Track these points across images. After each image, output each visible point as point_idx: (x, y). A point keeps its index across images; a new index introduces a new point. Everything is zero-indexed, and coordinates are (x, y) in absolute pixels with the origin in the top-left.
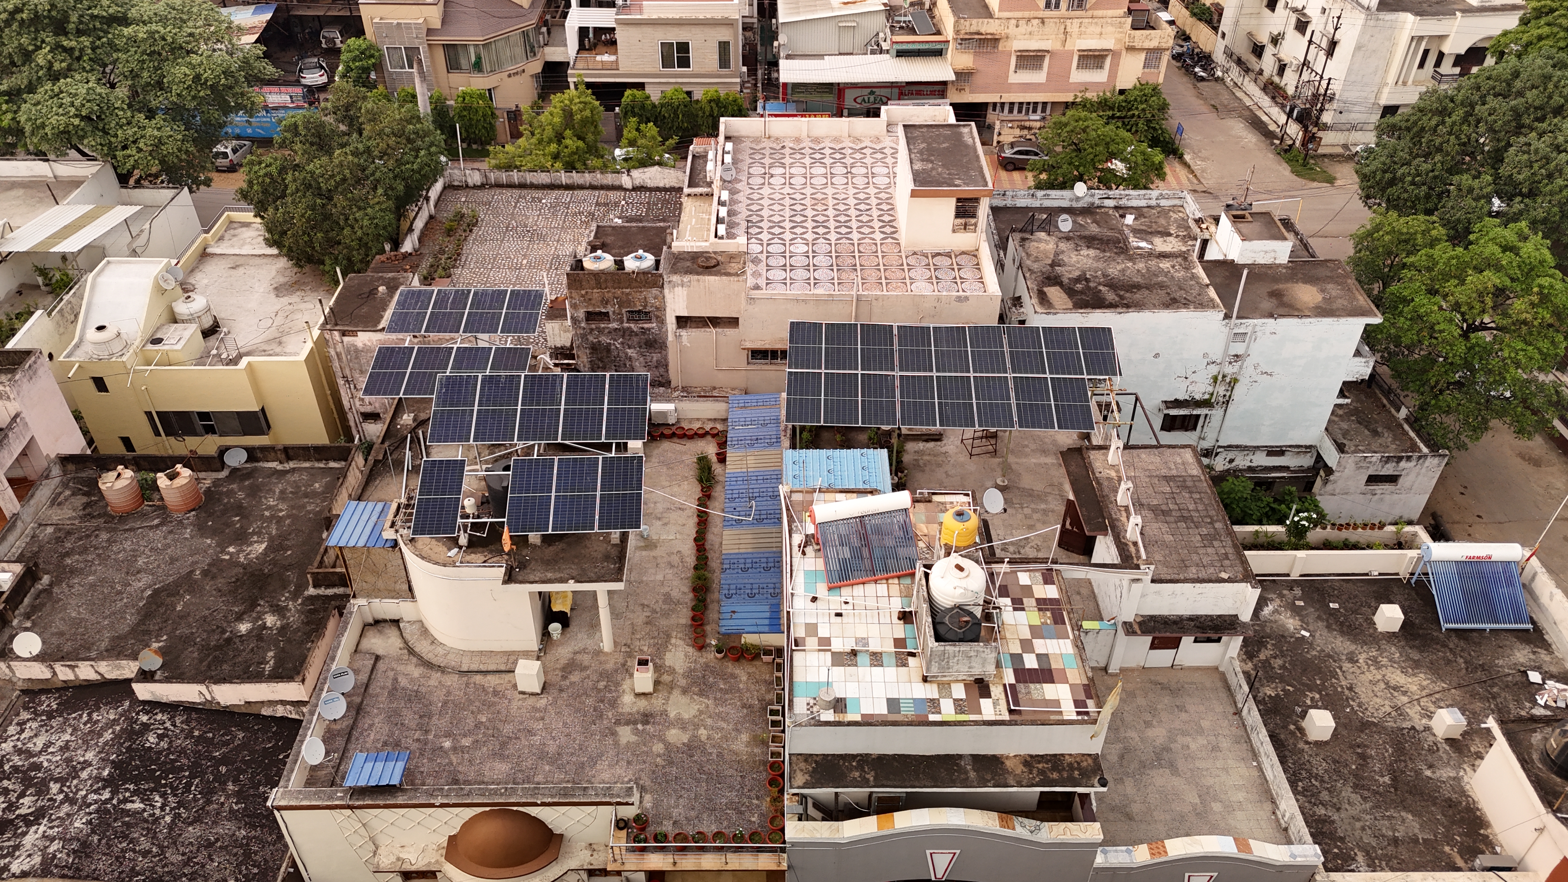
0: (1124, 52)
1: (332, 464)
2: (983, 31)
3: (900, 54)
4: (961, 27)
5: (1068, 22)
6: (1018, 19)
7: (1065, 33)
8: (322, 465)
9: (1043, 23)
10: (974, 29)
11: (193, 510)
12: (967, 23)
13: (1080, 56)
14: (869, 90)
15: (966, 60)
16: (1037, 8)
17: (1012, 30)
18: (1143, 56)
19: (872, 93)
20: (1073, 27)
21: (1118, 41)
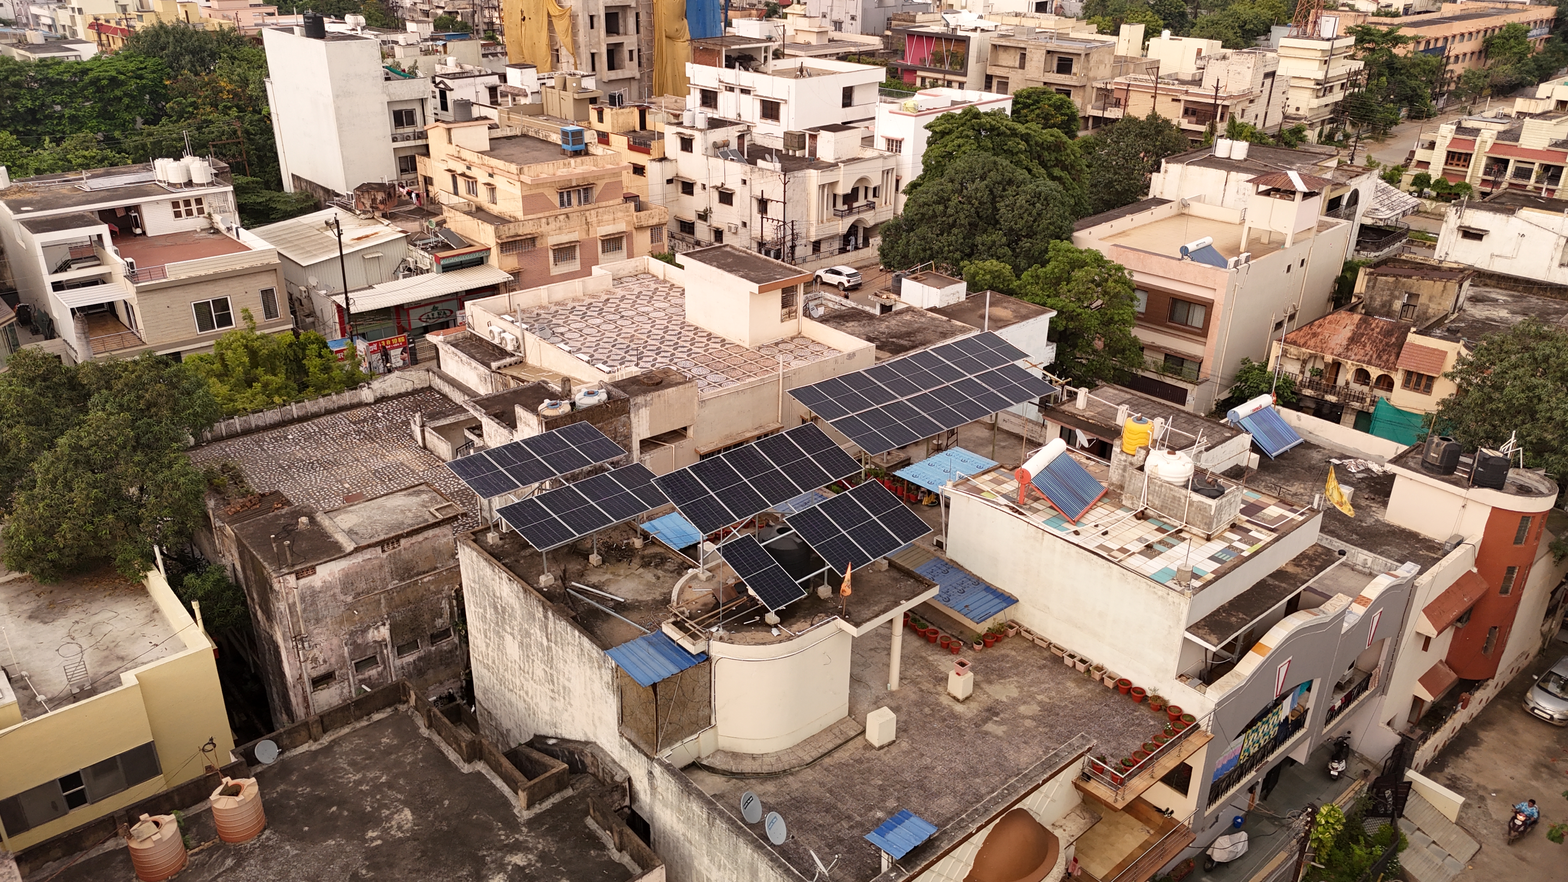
0: (634, 231)
1: (377, 717)
2: (520, 233)
3: (447, 269)
4: (502, 233)
5: (587, 213)
6: (547, 218)
7: (587, 223)
8: (364, 723)
9: (568, 217)
10: (512, 233)
11: (265, 829)
12: (506, 228)
13: (603, 241)
14: (431, 307)
15: (512, 261)
16: (555, 208)
17: (544, 228)
18: (649, 232)
19: (435, 309)
20: (592, 217)
21: (628, 223)
